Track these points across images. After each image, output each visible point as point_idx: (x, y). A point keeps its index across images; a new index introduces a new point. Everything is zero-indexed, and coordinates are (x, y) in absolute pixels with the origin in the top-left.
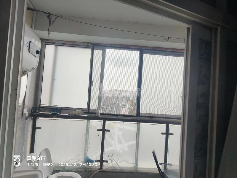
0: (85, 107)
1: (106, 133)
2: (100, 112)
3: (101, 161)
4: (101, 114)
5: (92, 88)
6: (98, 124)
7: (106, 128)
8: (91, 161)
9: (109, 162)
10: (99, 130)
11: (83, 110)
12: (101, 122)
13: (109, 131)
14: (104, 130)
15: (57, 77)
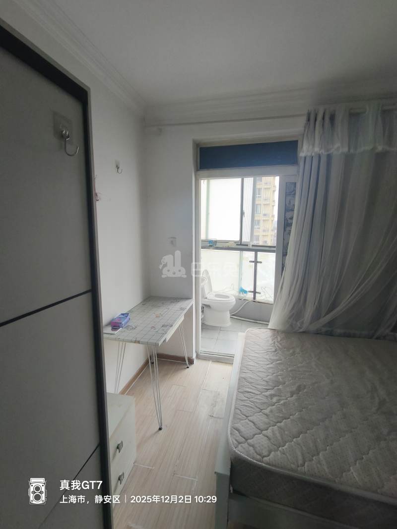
0: (238, 239)
1: (258, 265)
2: (251, 244)
3: (255, 292)
4: (253, 246)
5: (244, 218)
6: (250, 255)
7: (258, 260)
8: (245, 292)
9: (262, 294)
10: (251, 262)
11: (235, 242)
12: (253, 253)
13: (261, 262)
14: (256, 262)
15: (211, 211)
